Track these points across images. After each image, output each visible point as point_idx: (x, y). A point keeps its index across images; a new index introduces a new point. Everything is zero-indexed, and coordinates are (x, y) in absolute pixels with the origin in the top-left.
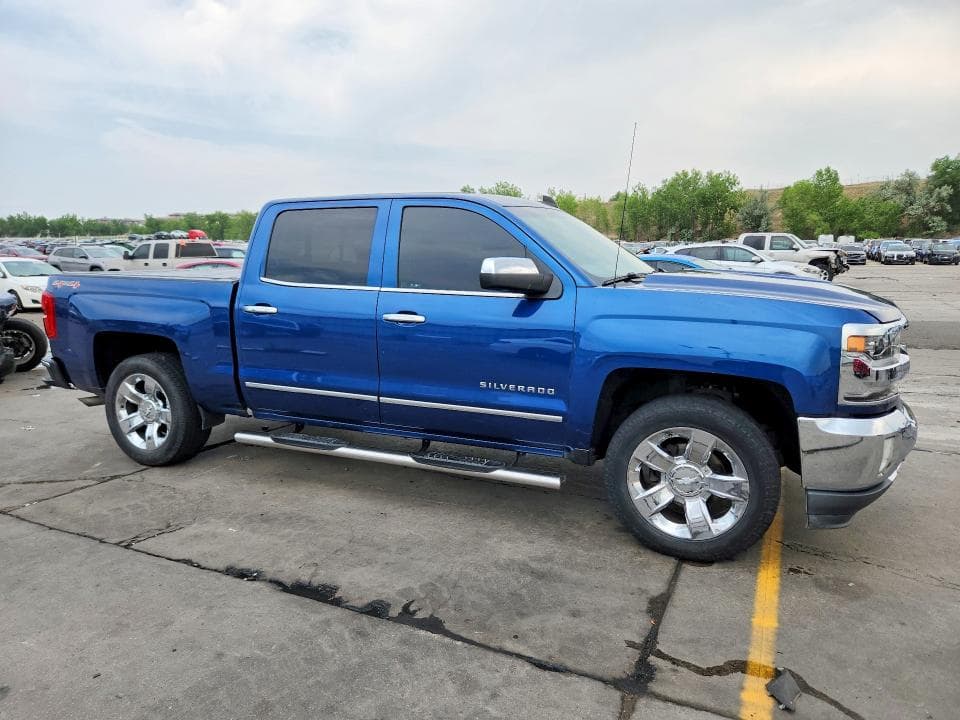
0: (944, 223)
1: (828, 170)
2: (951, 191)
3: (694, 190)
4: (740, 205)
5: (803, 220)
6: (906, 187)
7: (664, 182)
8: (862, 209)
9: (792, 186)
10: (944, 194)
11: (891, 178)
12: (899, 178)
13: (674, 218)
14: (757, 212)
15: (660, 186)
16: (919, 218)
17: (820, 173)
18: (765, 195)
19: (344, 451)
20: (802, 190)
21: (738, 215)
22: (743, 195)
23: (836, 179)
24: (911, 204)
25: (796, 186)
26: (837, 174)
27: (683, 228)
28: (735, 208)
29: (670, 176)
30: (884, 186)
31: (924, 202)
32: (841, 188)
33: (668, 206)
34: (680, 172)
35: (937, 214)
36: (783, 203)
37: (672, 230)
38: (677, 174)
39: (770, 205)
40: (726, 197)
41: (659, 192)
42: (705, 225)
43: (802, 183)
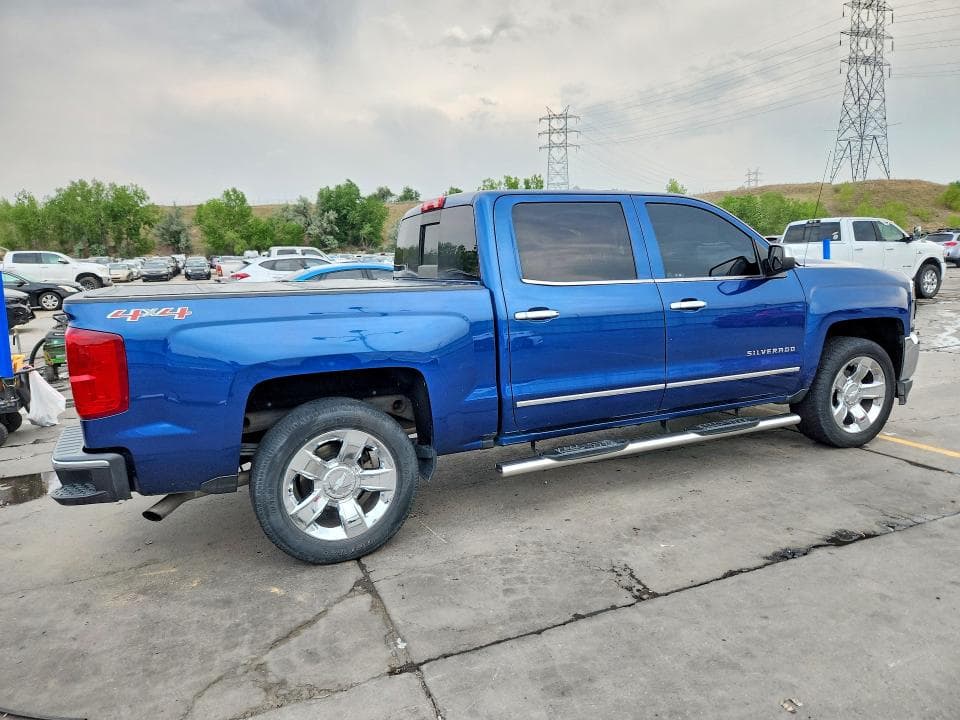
0: (336, 242)
1: (234, 191)
2: (336, 215)
3: (97, 202)
4: (154, 221)
5: (221, 237)
6: (302, 210)
7: (58, 191)
8: (271, 228)
9: (205, 203)
10: (332, 218)
11: (290, 203)
12: (297, 203)
13: (79, 232)
14: (174, 228)
15: (54, 195)
16: (318, 236)
17: (227, 194)
18: (178, 211)
19: (633, 447)
20: (215, 208)
21: (154, 231)
22: (155, 209)
23: (243, 200)
24: (309, 225)
25: (209, 204)
26: (243, 196)
27: (94, 243)
28: (149, 223)
29: (65, 186)
30: (286, 209)
31: (319, 224)
32: (250, 208)
33: (69, 218)
34: (76, 181)
35: (331, 233)
36: (199, 220)
37: (80, 246)
38: (73, 183)
39: (186, 221)
40: (138, 211)
41: (52, 202)
42: (119, 239)
43: (214, 200)
